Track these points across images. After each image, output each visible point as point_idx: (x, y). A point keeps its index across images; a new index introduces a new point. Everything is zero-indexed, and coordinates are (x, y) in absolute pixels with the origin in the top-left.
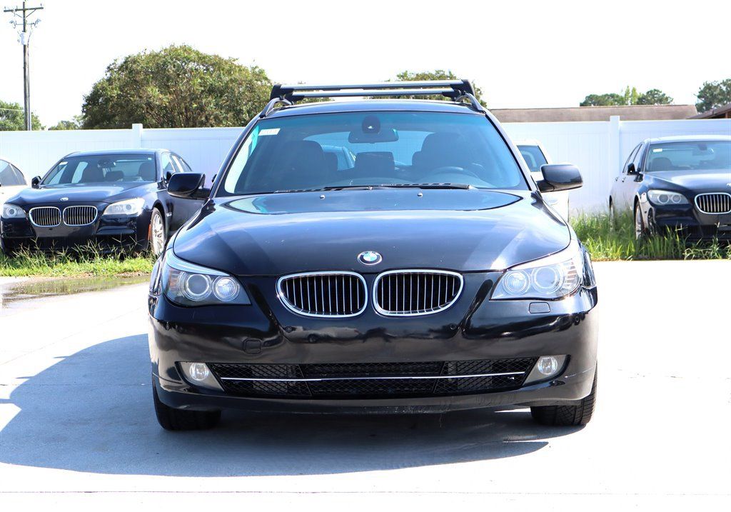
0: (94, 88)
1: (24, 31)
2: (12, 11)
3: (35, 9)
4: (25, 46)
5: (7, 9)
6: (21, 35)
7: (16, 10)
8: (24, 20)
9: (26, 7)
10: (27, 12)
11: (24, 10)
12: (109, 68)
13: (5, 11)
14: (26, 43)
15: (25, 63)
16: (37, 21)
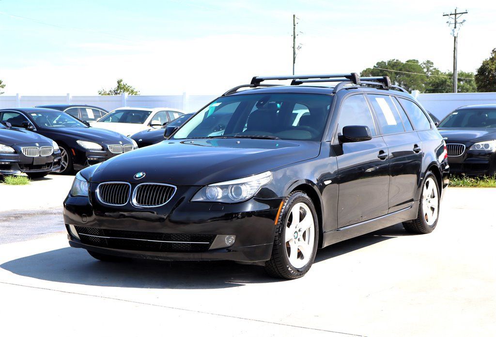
0: (483, 64)
1: (455, 28)
2: (448, 15)
3: (462, 13)
4: (455, 37)
5: (445, 14)
6: (453, 30)
7: (451, 15)
8: (455, 21)
9: (457, 12)
10: (457, 16)
11: (456, 14)
12: (493, 51)
13: (444, 15)
14: (456, 36)
15: (455, 48)
16: (464, 21)
